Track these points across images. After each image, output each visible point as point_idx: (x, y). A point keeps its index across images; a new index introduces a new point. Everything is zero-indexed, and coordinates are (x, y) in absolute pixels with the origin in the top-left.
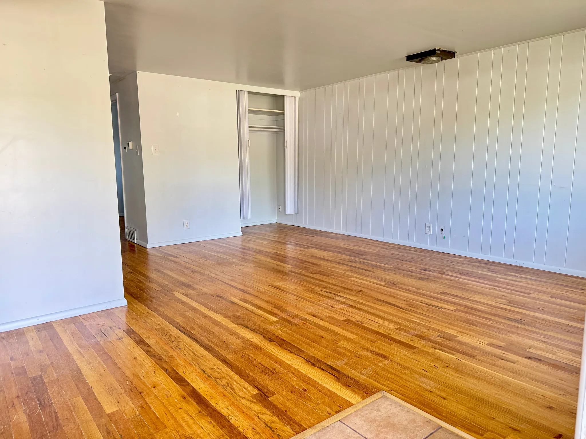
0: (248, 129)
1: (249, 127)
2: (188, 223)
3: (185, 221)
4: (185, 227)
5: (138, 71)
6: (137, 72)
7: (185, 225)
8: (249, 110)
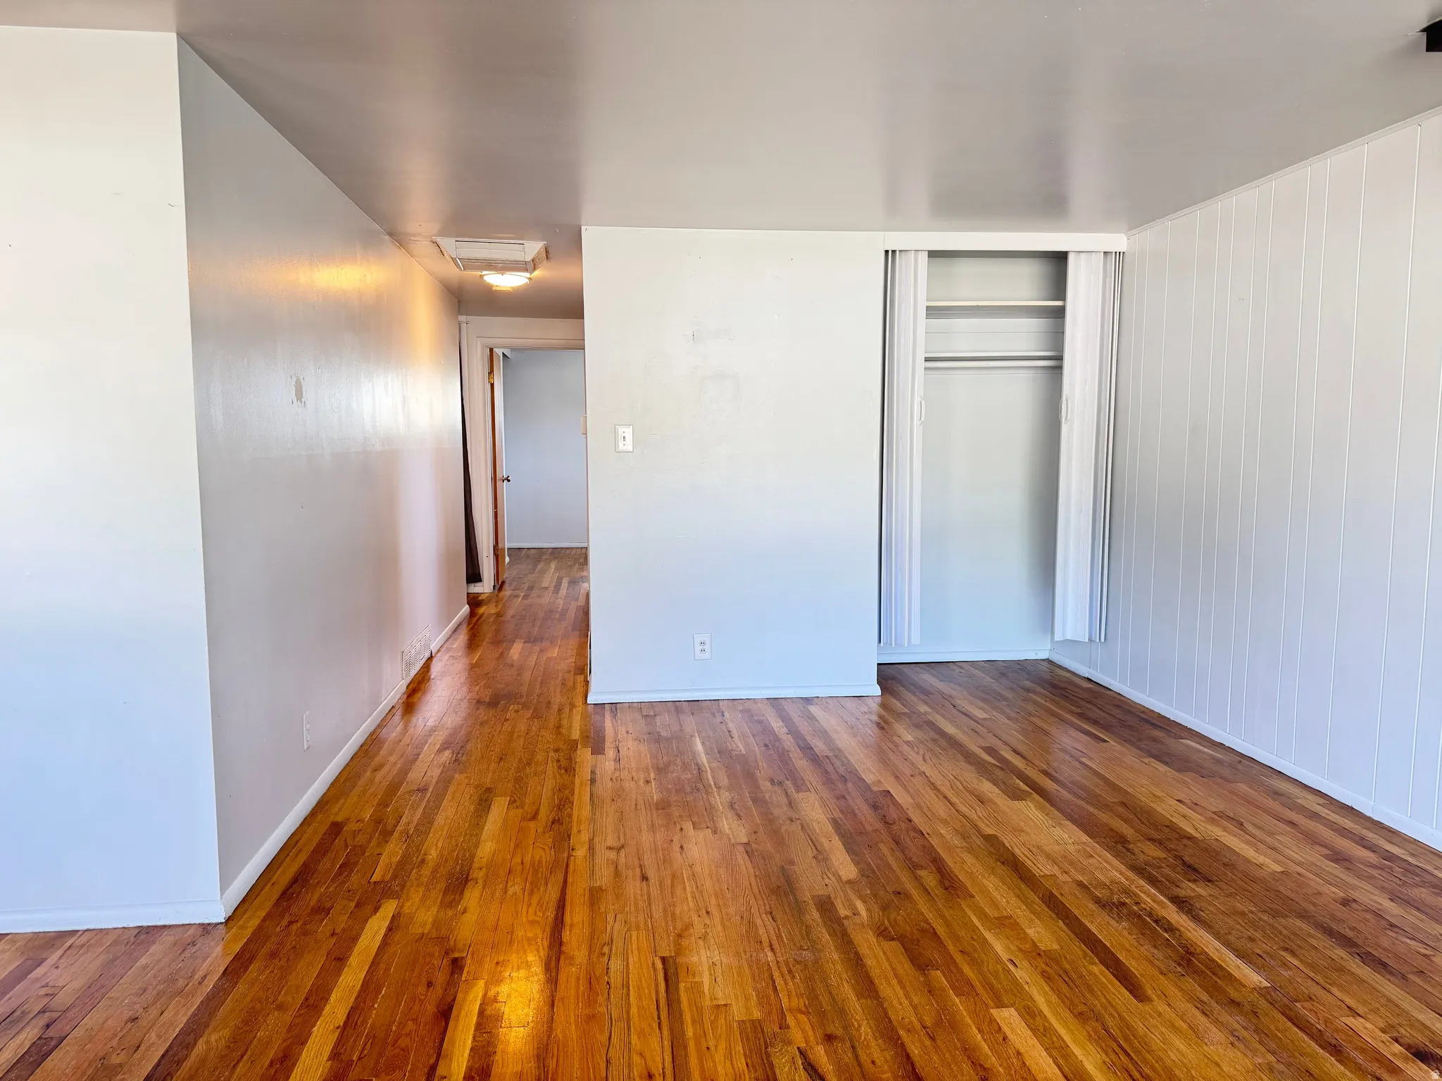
0: (921, 364)
1: (927, 360)
2: (708, 642)
3: (698, 640)
4: (699, 655)
5: (585, 227)
6: (583, 228)
7: (698, 647)
8: (928, 308)
